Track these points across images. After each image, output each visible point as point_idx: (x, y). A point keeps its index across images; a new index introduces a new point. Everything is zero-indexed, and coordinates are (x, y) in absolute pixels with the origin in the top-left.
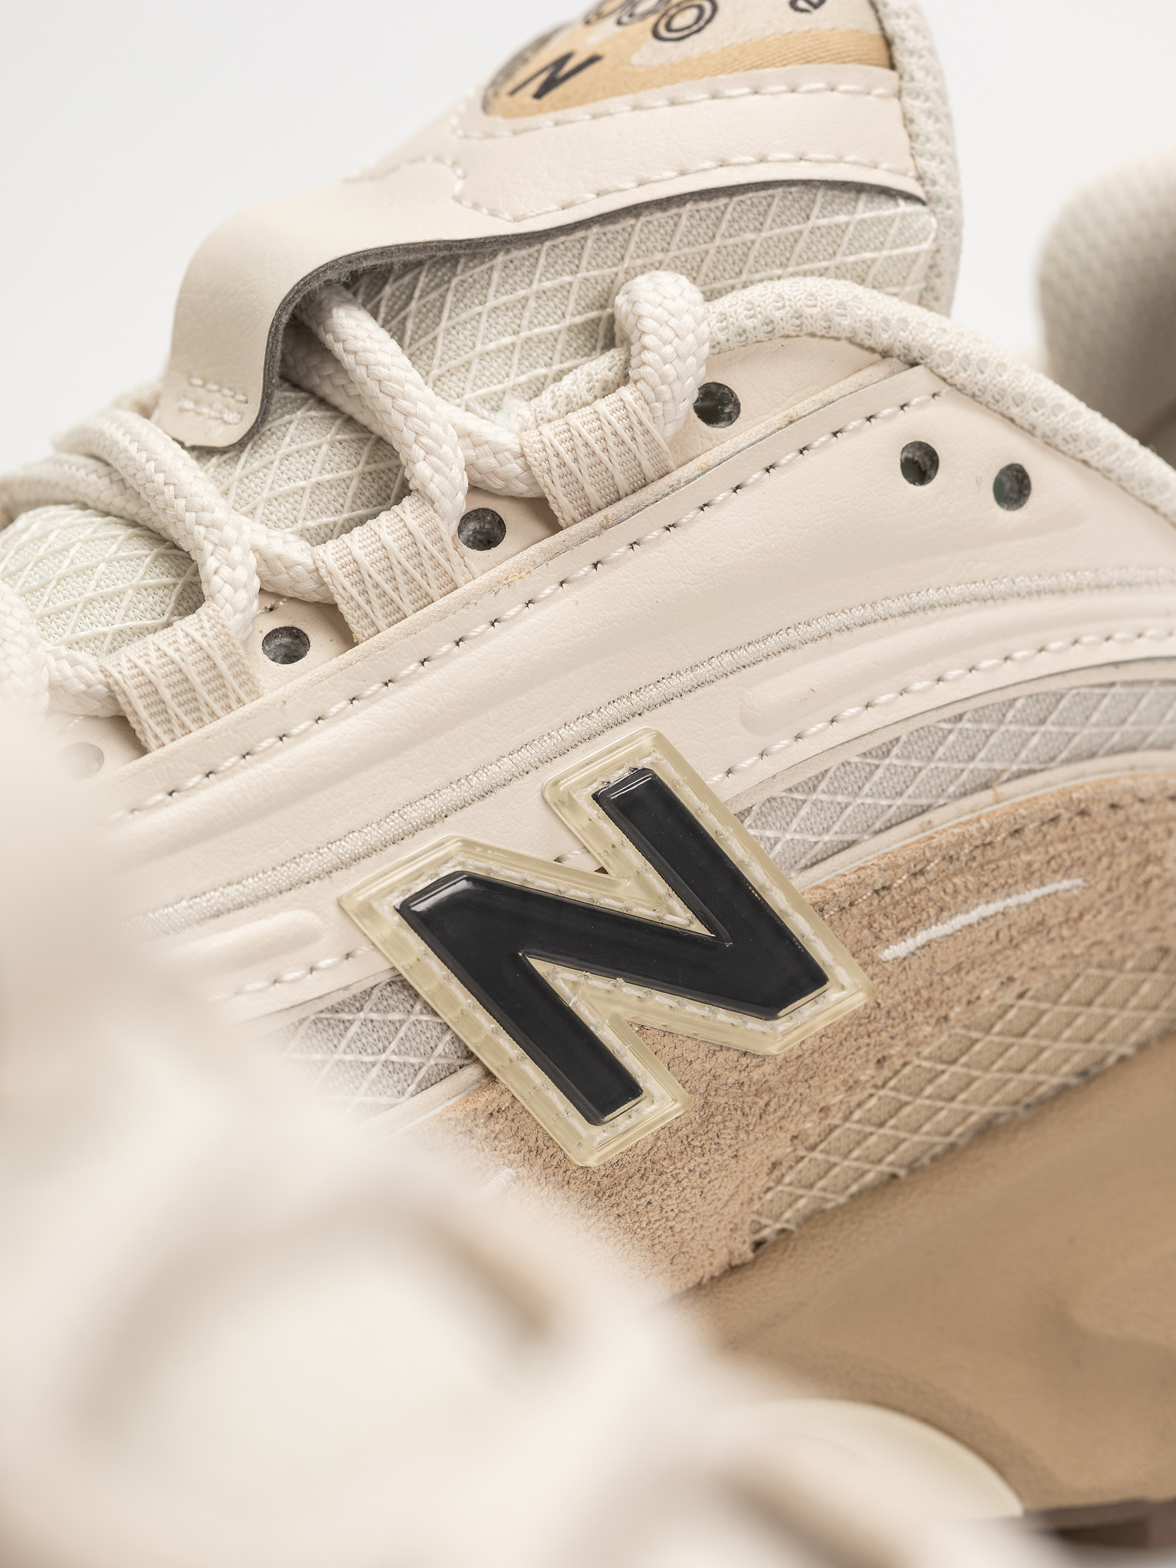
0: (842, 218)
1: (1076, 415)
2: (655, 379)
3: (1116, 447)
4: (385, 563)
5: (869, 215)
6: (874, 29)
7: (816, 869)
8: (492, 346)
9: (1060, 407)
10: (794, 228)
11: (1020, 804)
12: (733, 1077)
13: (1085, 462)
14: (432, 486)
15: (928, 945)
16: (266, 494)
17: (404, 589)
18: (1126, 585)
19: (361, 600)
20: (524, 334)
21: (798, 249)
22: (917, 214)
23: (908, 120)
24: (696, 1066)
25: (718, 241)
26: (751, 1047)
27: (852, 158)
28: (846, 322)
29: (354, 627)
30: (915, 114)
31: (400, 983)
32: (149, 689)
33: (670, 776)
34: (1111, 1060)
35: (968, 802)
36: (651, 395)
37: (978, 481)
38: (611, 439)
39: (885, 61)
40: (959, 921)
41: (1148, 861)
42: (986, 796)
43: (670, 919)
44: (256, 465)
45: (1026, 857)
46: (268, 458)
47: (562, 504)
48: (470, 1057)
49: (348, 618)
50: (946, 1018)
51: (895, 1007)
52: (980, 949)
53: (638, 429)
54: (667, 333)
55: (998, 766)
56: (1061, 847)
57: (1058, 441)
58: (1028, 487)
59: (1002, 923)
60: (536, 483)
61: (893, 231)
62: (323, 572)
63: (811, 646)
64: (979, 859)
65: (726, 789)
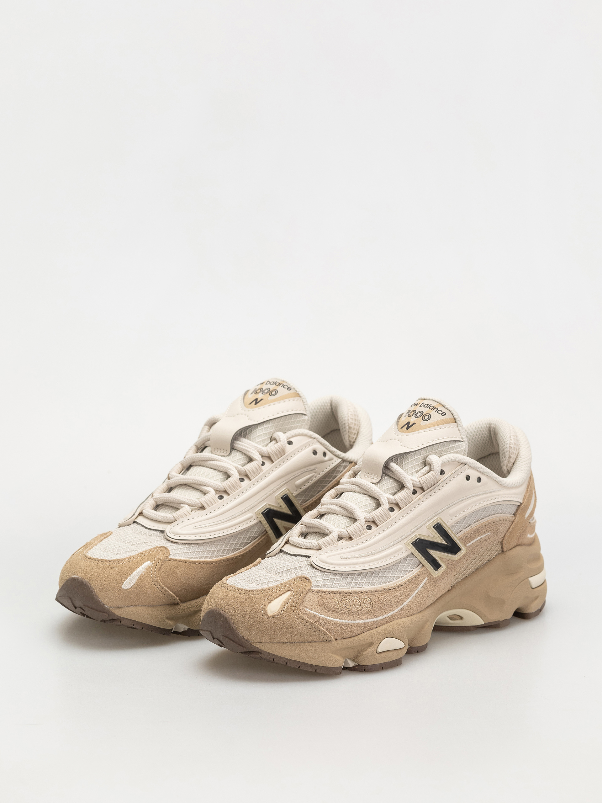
0: (454, 445)
1: (486, 469)
2: (436, 470)
3: (491, 473)
4: (404, 498)
5: (457, 444)
6: (453, 418)
7: (458, 534)
8: (410, 466)
9: (484, 468)
10: (448, 447)
11: (483, 523)
12: (451, 563)
13: (487, 475)
14: (409, 487)
15: (473, 543)
16: (383, 489)
17: (407, 501)
18: (493, 492)
19: (402, 503)
20: (414, 464)
21: (449, 450)
22: (463, 443)
23: (459, 430)
24: (447, 562)
25: (438, 450)
26: (453, 559)
27: (454, 437)
28: (457, 460)
29: (401, 507)
30: (460, 429)
31: (412, 553)
32: (378, 517)
33: (442, 523)
34: (492, 558)
35: (476, 523)
36: (436, 472)
37: (475, 480)
38: (431, 479)
39: (455, 422)
40: (476, 540)
41: (498, 530)
42: (478, 522)
43: (443, 543)
44: (381, 485)
45: (484, 530)
46: (383, 484)
47: (425, 488)
48: (421, 563)
49: (400, 505)
50: (474, 554)
51: (469, 552)
52: (479, 544)
53: (435, 477)
54: (436, 464)
55: (479, 518)
56: (488, 529)
57: (484, 473)
58: (481, 480)
59: (481, 540)
60: (422, 485)
61: (460, 446)
62: (396, 500)
63: (457, 504)
64: (478, 531)
65: (448, 524)
